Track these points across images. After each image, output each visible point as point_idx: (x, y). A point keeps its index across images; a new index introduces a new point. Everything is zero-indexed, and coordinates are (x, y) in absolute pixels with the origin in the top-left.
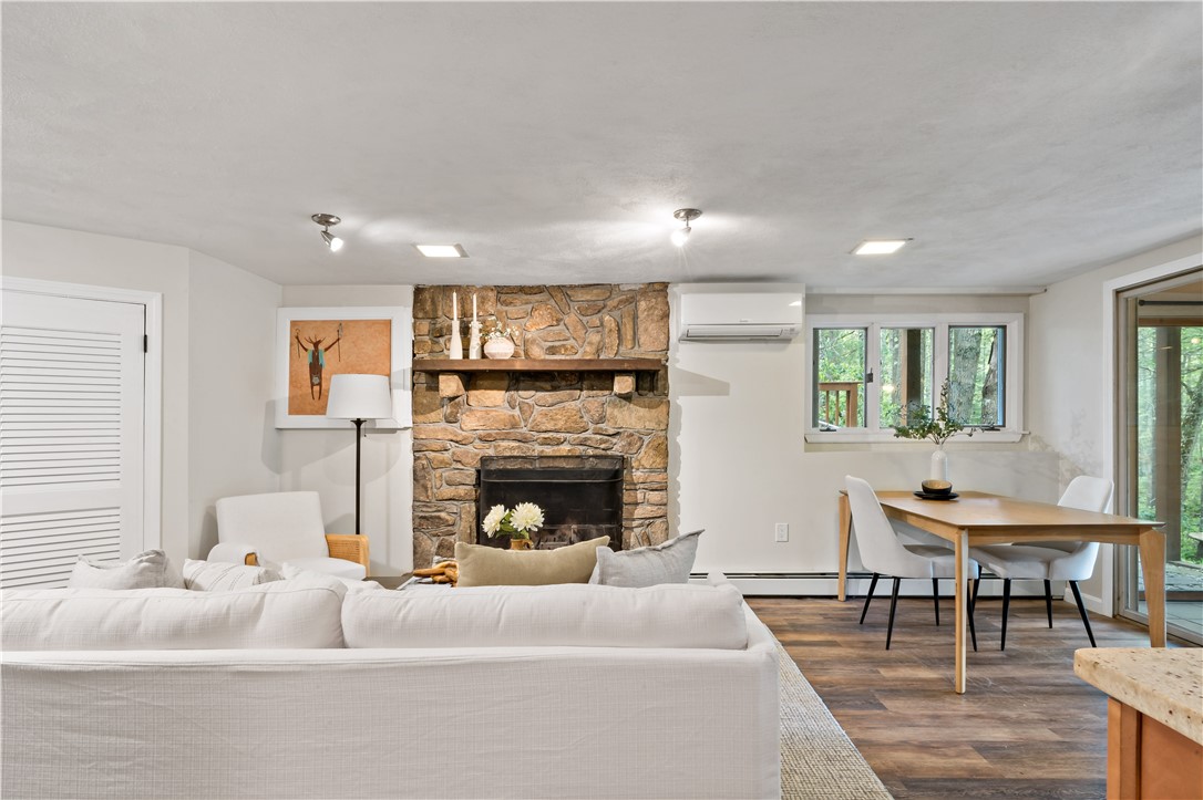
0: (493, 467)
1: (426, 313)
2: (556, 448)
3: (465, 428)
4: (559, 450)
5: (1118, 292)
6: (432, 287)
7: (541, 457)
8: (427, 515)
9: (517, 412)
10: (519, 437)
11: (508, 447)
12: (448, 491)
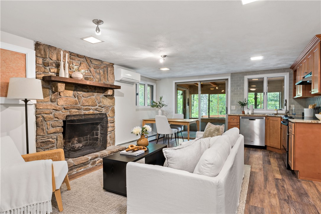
0: (69, 119)
1: (42, 55)
2: (88, 111)
3: (59, 104)
4: (90, 112)
5: (175, 83)
6: (44, 44)
7: (84, 115)
8: (44, 141)
9: (76, 99)
10: (78, 108)
11: (74, 112)
12: (52, 130)
